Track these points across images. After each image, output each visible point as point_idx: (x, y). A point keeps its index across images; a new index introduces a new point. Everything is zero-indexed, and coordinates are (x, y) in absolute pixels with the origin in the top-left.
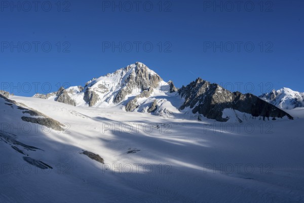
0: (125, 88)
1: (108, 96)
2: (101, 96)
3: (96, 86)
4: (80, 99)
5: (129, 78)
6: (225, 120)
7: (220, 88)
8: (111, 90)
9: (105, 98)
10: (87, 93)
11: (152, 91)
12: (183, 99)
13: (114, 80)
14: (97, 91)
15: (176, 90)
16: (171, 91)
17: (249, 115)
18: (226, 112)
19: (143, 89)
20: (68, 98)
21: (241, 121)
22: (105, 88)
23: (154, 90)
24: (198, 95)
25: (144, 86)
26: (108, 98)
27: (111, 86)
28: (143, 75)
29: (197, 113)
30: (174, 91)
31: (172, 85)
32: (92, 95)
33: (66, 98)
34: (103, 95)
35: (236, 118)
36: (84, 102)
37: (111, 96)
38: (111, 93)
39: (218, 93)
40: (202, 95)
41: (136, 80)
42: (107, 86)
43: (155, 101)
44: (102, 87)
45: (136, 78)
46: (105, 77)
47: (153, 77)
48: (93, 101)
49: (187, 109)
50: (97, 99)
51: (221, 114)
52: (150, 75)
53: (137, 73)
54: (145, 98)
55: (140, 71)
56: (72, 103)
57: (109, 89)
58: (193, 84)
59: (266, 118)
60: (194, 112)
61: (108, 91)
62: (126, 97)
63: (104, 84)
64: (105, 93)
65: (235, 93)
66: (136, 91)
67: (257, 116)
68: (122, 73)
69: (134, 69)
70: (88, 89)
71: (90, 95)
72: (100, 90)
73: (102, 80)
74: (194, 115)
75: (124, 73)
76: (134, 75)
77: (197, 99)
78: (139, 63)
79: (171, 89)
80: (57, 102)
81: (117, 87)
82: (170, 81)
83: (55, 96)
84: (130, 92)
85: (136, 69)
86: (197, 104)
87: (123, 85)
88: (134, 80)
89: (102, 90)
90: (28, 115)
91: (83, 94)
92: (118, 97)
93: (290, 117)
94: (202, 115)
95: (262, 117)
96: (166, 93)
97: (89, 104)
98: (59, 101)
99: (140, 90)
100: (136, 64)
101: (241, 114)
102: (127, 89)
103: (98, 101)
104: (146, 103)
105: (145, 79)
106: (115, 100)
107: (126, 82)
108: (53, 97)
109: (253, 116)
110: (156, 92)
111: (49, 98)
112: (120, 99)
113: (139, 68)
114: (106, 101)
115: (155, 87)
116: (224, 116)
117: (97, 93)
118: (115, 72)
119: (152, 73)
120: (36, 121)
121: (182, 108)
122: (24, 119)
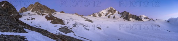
1: (104, 15)
2: (102, 15)
3: (101, 12)
4: (97, 15)
6: (130, 21)
10: (99, 14)
17: (135, 20)
18: (131, 19)
19: (112, 13)
28: (112, 10)
31: (119, 12)
39: (129, 15)
44: (102, 13)
46: (103, 10)
49: (122, 18)
54: (112, 15)
56: (96, 16)
58: (124, 12)
60: (123, 19)
65: (133, 15)
66: (110, 13)
67: (137, 20)
76: (110, 10)
78: (111, 7)
84: (109, 14)
90: (86, 20)
94: (125, 19)
97: (100, 17)
101: (133, 20)
106: (106, 15)
108: (92, 16)
110: (115, 14)
116: (130, 20)
118: (106, 9)
119: (114, 9)
120: (88, 21)
121: (121, 18)
122: (85, 20)
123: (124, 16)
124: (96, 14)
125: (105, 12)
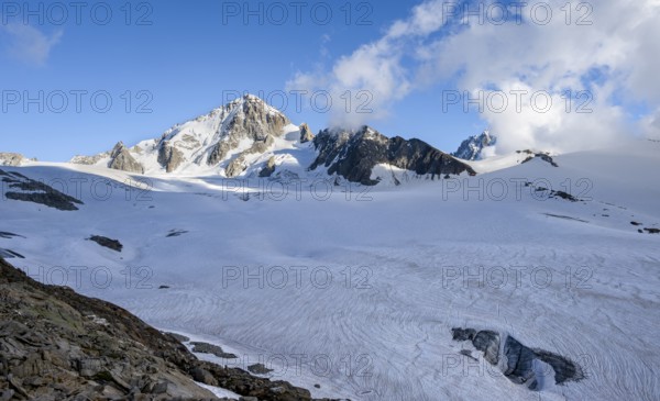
0: (226, 139)
1: (199, 153)
2: (187, 154)
3: (178, 137)
5: (233, 123)
6: (374, 183)
7: (372, 132)
8: (205, 144)
9: (194, 157)
10: (162, 149)
11: (272, 141)
12: (318, 152)
13: (210, 126)
14: (180, 146)
15: (310, 138)
16: (303, 140)
17: (411, 174)
19: (256, 139)
20: (131, 160)
21: (397, 183)
22: (193, 140)
23: (276, 139)
24: (338, 145)
25: (259, 134)
26: (199, 157)
27: (204, 137)
28: (256, 115)
29: (335, 173)
30: (307, 140)
31: (304, 131)
32: (171, 153)
33: (126, 161)
34: (191, 152)
35: (391, 178)
36: (159, 166)
37: (204, 153)
38: (203, 150)
39: (367, 141)
40: (344, 145)
41: (245, 124)
42: (197, 138)
43: (272, 158)
44: (188, 138)
45: (245, 121)
46: (195, 122)
47: (274, 118)
48: (172, 164)
49: (322, 168)
50: (180, 160)
51: (370, 173)
52: (268, 116)
53: (247, 113)
54: (258, 154)
55: (252, 110)
57: (201, 143)
59: (436, 176)
60: (330, 172)
61: (199, 145)
62: (228, 156)
63: (192, 135)
64: (195, 149)
65: (394, 139)
66: (246, 142)
67: (423, 173)
68: (223, 114)
69: (241, 107)
70: (164, 144)
71: (168, 153)
72: (185, 144)
73: (188, 128)
74: (329, 177)
75: (226, 115)
76: (242, 116)
77: (336, 152)
78: (250, 96)
79: (302, 138)
80: (112, 170)
81: (214, 139)
82: (302, 124)
83: (109, 159)
84: (235, 146)
85: (245, 106)
86: (335, 161)
87: (224, 135)
88: (242, 125)
89: (190, 144)
91: (157, 152)
92: (214, 155)
93: (472, 172)
94: (341, 177)
95: (430, 175)
96: (294, 145)
97: (167, 168)
98: (116, 168)
99: (252, 141)
100: (245, 98)
101: (399, 171)
102: (230, 140)
103: (182, 164)
104: (259, 162)
105: (259, 122)
106: (211, 160)
107: (228, 129)
108: (104, 160)
109: (418, 173)
110: (278, 143)
111: (99, 162)
112: (218, 157)
113: (250, 105)
114: (196, 162)
115: (278, 135)
116: (373, 177)
117: (180, 149)
119: (273, 111)
120: (30, 198)
121: (313, 167)
122: (9, 195)
123: (332, 157)
124: (137, 150)
125: (205, 131)
